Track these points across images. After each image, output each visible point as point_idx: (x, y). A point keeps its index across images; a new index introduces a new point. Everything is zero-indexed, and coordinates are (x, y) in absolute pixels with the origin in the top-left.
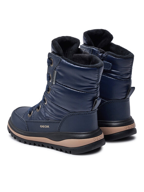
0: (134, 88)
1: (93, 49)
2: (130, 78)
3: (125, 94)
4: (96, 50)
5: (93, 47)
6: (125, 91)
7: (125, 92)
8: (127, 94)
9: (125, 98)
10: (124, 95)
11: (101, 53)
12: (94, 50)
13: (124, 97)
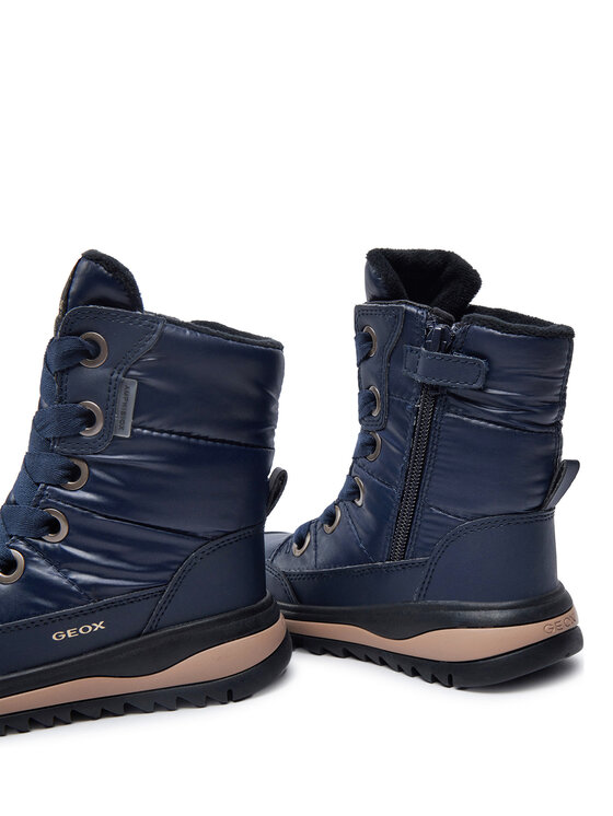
0: (575, 465)
1: (409, 308)
2: (558, 425)
3: (540, 490)
4: (420, 312)
5: (406, 303)
6: (539, 477)
7: (538, 483)
8: (547, 492)
9: (539, 508)
10: (539, 495)
11: (439, 322)
12: (413, 313)
13: (536, 503)
